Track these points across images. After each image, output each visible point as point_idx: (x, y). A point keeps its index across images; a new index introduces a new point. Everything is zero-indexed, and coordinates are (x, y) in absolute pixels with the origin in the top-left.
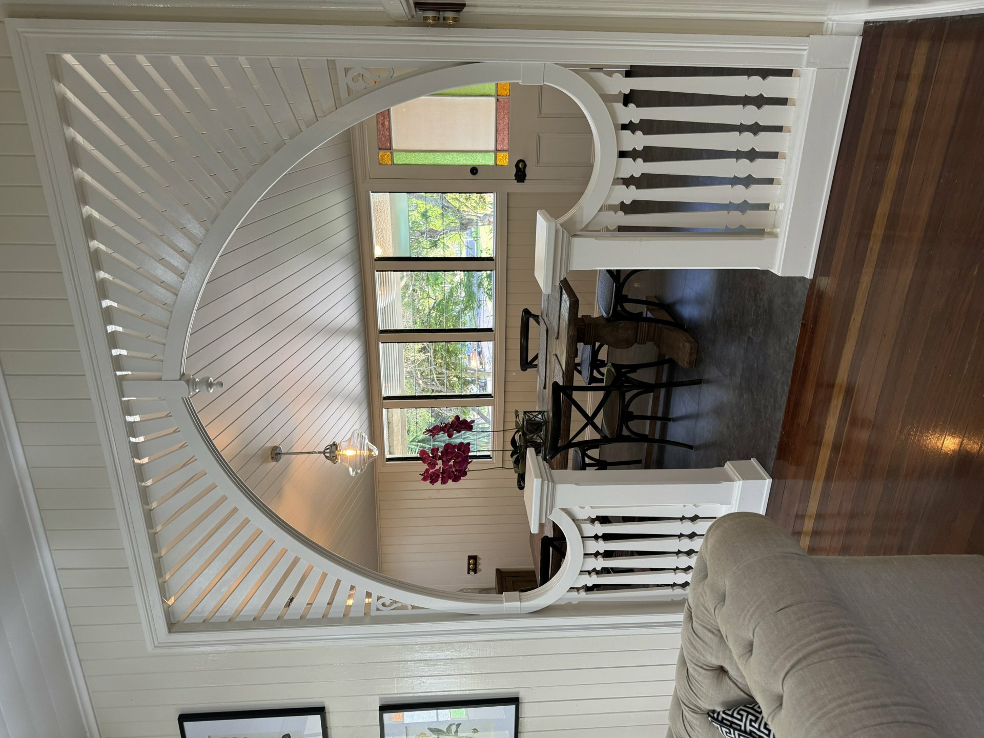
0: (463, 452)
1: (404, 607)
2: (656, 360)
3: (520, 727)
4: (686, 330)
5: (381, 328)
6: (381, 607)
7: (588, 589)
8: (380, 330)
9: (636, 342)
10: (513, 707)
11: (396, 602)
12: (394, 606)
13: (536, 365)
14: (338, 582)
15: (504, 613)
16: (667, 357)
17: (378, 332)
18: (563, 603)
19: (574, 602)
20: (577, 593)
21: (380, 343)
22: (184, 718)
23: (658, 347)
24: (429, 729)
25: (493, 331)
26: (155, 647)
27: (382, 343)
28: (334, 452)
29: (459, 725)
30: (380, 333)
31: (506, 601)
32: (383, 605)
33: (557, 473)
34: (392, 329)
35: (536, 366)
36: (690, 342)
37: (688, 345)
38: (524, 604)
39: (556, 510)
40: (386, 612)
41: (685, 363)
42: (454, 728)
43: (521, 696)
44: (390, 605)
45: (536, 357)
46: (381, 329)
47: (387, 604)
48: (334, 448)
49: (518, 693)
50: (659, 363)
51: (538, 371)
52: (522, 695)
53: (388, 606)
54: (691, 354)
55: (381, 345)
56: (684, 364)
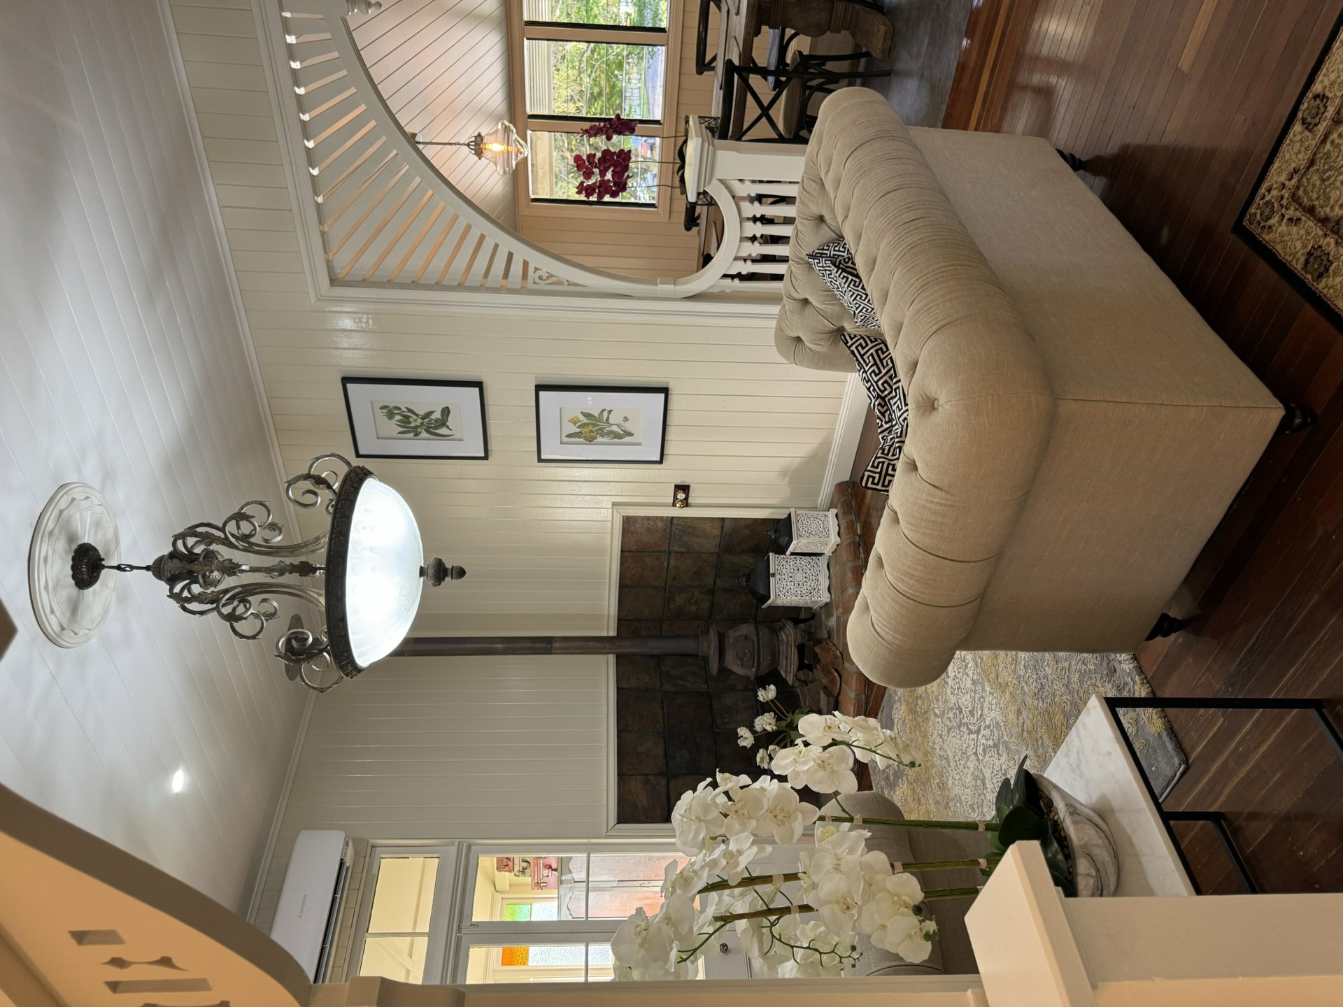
0: (623, 160)
1: (560, 283)
2: (852, 53)
3: (668, 420)
4: (884, 14)
5: (526, 18)
6: (538, 280)
7: (742, 277)
8: (526, 22)
9: (829, 29)
10: (662, 396)
11: (552, 276)
12: (551, 280)
13: (714, 67)
14: (496, 246)
15: (658, 296)
16: (864, 50)
17: (523, 24)
18: (716, 290)
19: (728, 291)
20: (731, 281)
21: (525, 39)
22: (346, 380)
23: (854, 35)
24: (582, 413)
25: (665, 32)
26: (318, 299)
27: (528, 39)
28: (479, 145)
29: (610, 411)
30: (526, 25)
31: (661, 284)
32: (540, 278)
33: (718, 142)
34: (541, 20)
35: (713, 69)
36: (886, 25)
37: (882, 28)
38: (678, 288)
39: (715, 181)
40: (542, 286)
41: (878, 52)
42: (605, 414)
43: (670, 387)
44: (548, 278)
45: (714, 59)
46: (526, 20)
47: (544, 278)
48: (479, 139)
49: (668, 383)
50: (855, 56)
51: (716, 73)
52: (672, 386)
53: (544, 280)
54: (885, 40)
55: (526, 42)
56: (876, 53)
